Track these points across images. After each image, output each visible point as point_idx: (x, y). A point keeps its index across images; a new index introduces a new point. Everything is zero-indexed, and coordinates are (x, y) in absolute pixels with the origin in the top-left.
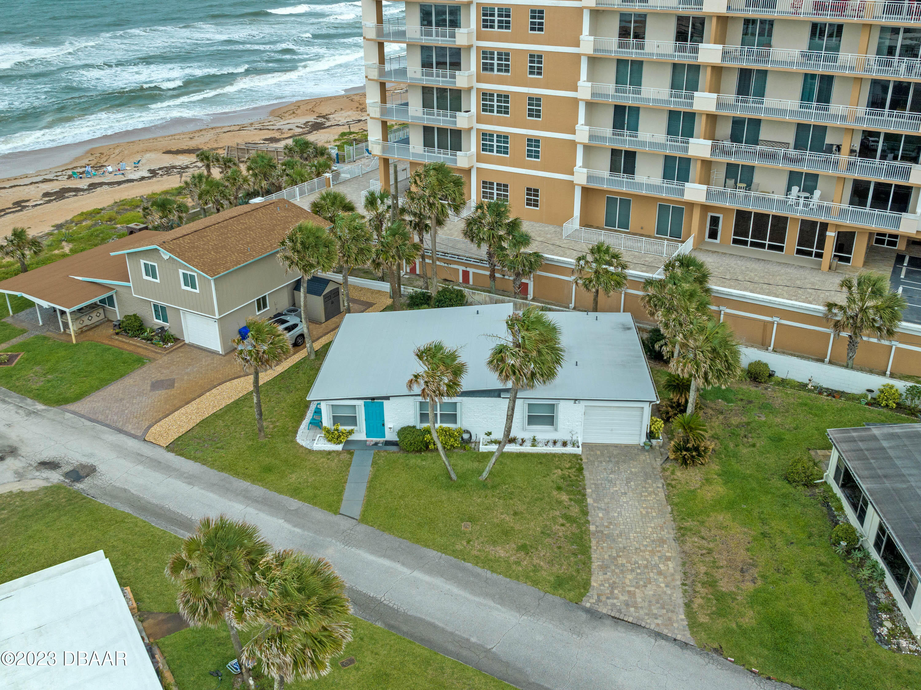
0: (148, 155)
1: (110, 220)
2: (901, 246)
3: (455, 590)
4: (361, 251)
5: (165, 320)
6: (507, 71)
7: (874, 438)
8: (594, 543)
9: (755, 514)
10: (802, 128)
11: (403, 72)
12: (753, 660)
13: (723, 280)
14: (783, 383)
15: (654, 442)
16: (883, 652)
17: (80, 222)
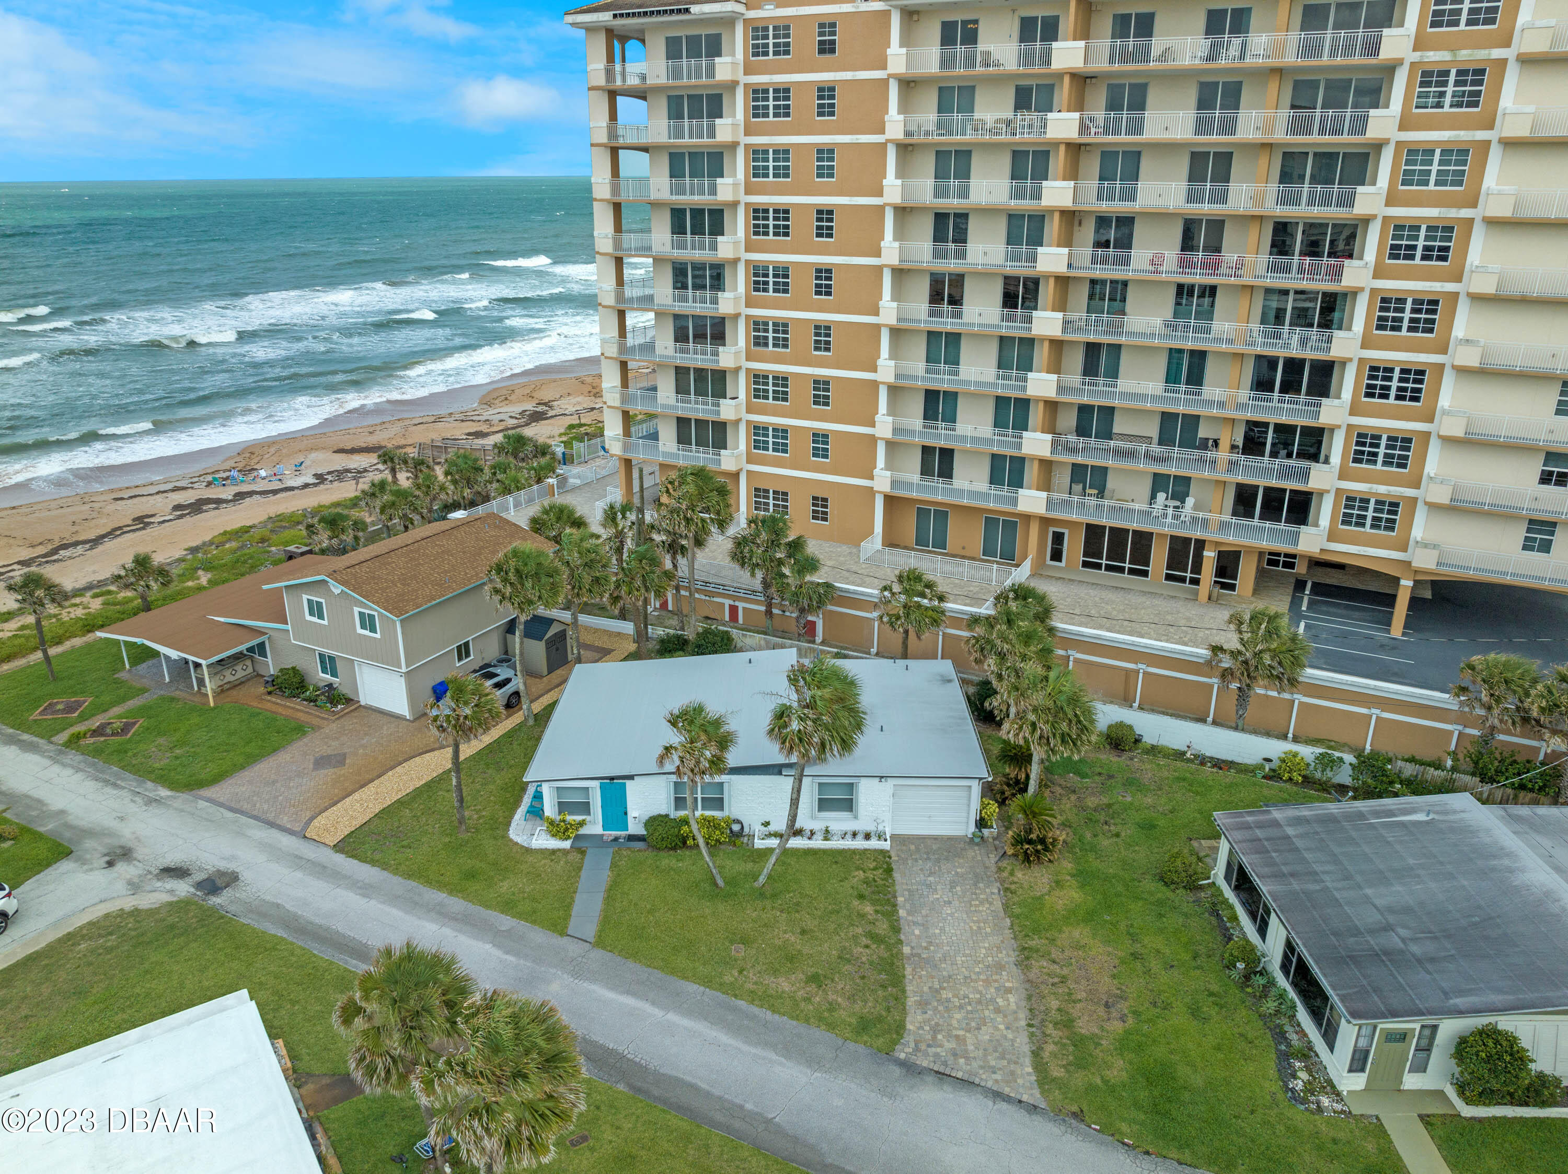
0: (313, 455)
1: (263, 540)
2: (1301, 569)
3: (724, 1038)
4: (597, 580)
5: (334, 674)
6: (786, 346)
7: (1275, 824)
8: (908, 970)
9: (1122, 926)
10: (1167, 419)
11: (649, 347)
12: (1124, 1127)
13: (1071, 616)
14: (1154, 750)
15: (986, 832)
16: (1298, 1114)
17: (223, 544)
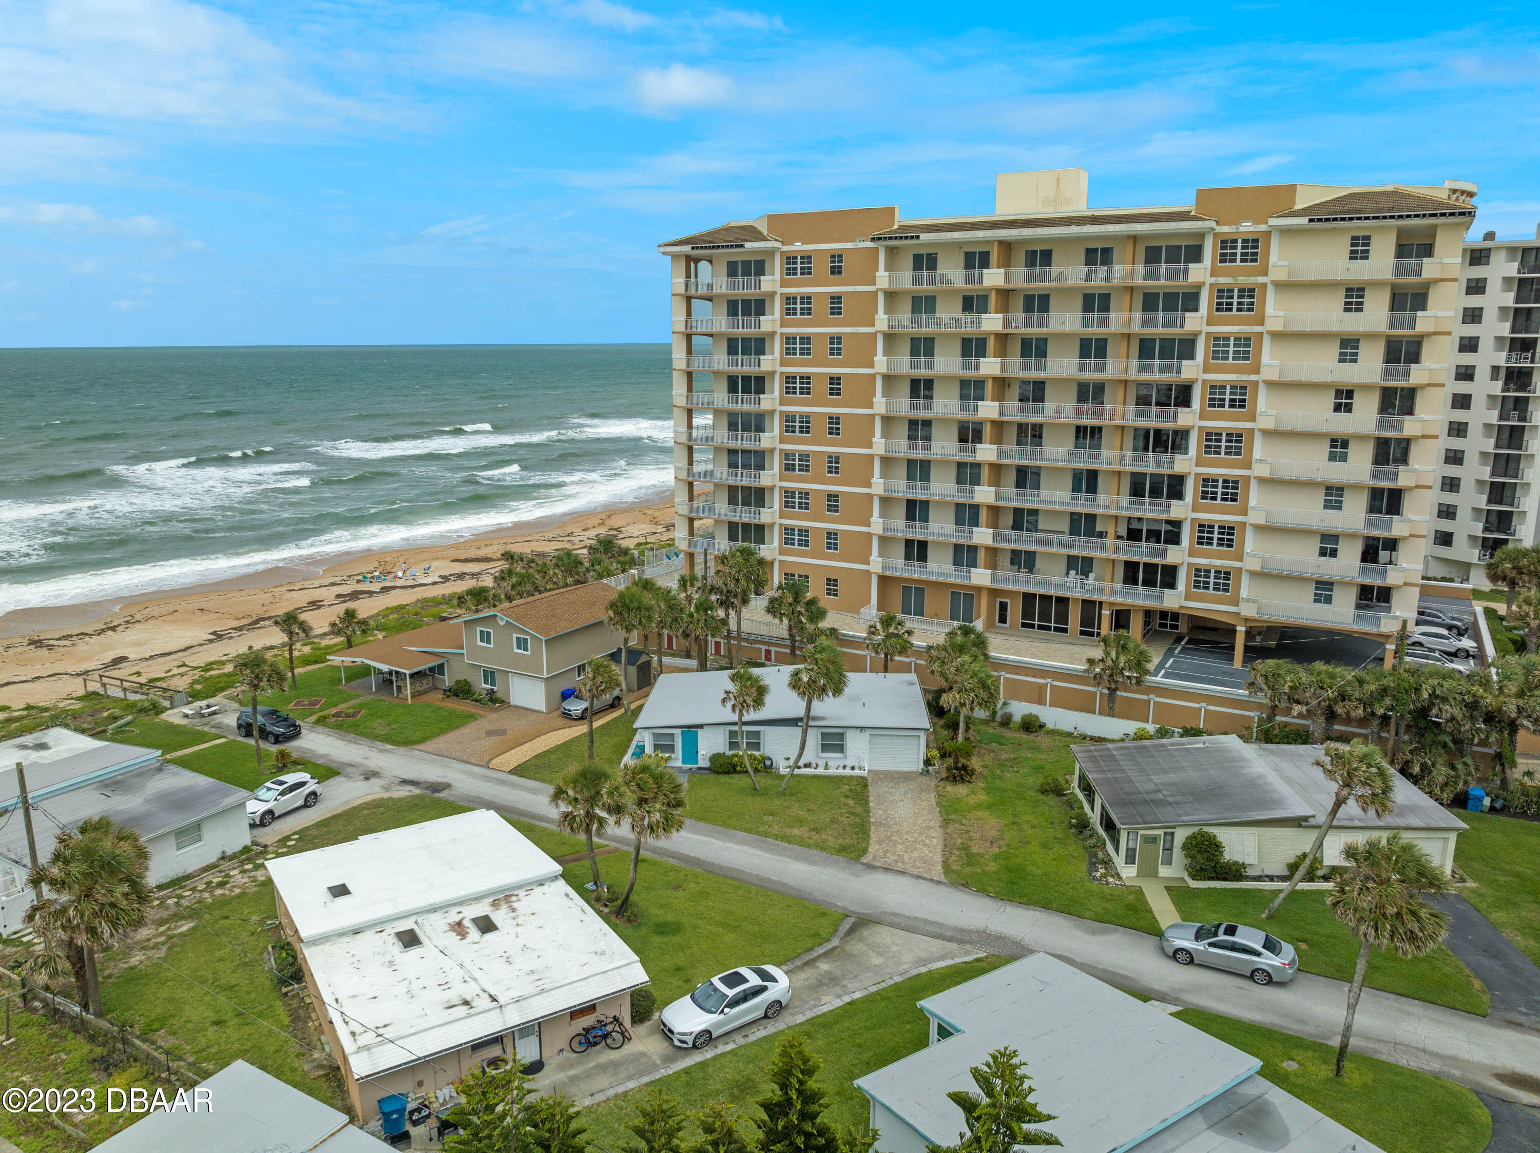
3: (759, 853)
5: (493, 684)
6: (808, 471)
8: (873, 828)
9: (1009, 811)
11: (710, 473)
12: (990, 887)
13: (1001, 649)
14: (1052, 732)
15: (930, 767)
16: (1095, 886)
17: (387, 615)
